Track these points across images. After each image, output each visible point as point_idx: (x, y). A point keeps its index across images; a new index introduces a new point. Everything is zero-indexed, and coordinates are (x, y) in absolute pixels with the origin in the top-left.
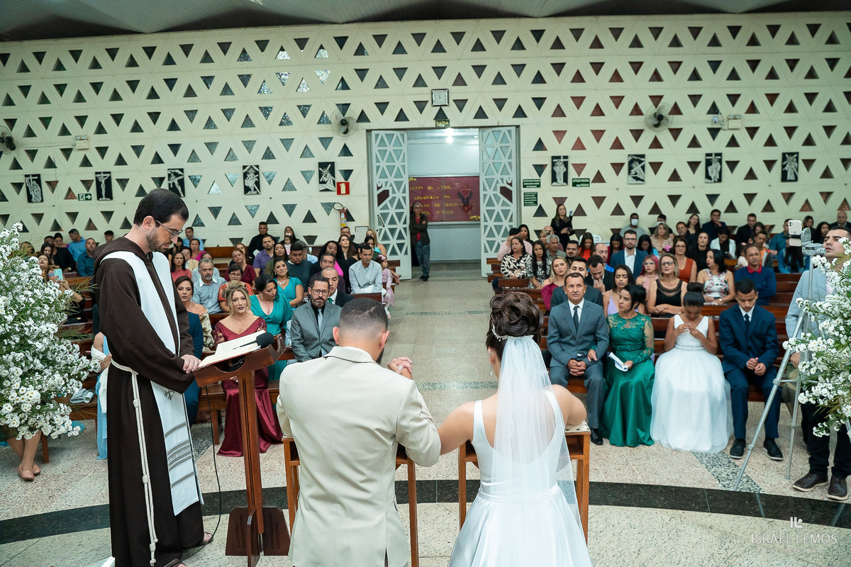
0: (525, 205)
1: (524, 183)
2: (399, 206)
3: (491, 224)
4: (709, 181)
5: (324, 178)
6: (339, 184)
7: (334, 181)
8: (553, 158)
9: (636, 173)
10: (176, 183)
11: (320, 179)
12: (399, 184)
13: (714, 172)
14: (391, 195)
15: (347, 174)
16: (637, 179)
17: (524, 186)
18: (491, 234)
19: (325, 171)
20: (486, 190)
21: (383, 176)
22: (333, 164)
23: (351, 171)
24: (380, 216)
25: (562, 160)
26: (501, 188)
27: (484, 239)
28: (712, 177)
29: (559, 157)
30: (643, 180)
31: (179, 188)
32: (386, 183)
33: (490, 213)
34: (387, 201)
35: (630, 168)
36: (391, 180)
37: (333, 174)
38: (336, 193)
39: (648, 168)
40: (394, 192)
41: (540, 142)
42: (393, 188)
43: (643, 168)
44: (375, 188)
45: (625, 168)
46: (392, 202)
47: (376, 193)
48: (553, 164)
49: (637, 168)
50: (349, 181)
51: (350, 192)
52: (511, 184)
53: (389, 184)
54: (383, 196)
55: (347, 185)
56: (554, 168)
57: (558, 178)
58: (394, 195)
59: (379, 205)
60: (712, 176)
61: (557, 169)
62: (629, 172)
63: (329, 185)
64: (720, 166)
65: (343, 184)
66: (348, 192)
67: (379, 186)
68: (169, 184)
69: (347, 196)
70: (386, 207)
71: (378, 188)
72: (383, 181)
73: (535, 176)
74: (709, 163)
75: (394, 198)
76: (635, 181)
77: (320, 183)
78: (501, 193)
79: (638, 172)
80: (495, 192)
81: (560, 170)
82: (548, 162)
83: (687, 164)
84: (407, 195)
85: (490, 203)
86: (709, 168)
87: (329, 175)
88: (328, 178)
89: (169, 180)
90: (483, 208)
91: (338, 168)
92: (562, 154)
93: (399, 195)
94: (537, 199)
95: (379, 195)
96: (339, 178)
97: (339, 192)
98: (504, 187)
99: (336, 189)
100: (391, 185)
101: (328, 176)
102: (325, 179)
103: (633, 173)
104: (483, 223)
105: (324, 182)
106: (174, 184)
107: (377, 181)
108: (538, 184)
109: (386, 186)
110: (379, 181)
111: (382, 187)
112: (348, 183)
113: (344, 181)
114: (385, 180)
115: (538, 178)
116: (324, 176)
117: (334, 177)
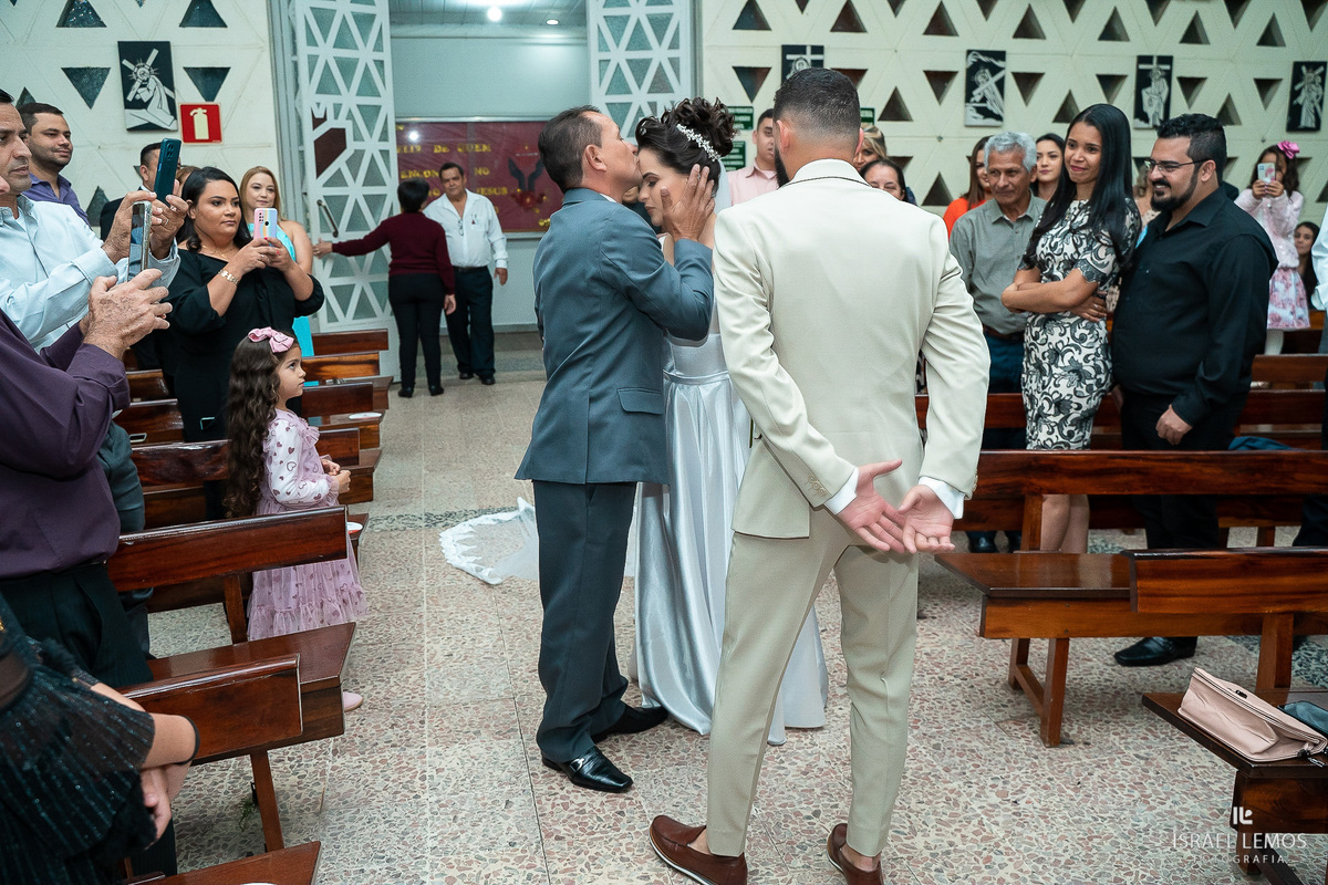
2: (373, 178)
4: (1142, 124)
5: (138, 92)
6: (187, 109)
7: (171, 102)
8: (786, 50)
9: (984, 100)
11: (126, 93)
12: (370, 113)
13: (1155, 102)
14: (351, 146)
15: (212, 78)
16: (986, 113)
19: (141, 71)
21: (326, 86)
22: (164, 48)
23: (225, 71)
24: (324, 203)
25: (809, 57)
28: (1150, 116)
29: (800, 49)
30: (999, 118)
32: (337, 108)
34: (340, 163)
35: (971, 86)
36: (351, 99)
38: (178, 136)
39: (1011, 86)
40: (358, 137)
42: (355, 124)
43: (1000, 85)
44: (308, 123)
45: (958, 85)
46: (354, 164)
47: (311, 135)
48: (787, 67)
49: (987, 84)
50: (216, 102)
51: (224, 134)
53: (343, 113)
54: (330, 146)
55: (213, 114)
58: (359, 146)
59: (319, 172)
60: (1149, 110)
62: (968, 97)
63: (158, 113)
64: (1167, 89)
65: (200, 111)
66: (215, 134)
67: (319, 115)
69: (214, 147)
70: (338, 180)
71: (317, 122)
72: (328, 101)
73: (737, 96)
74: (1143, 80)
75: (359, 155)
76: (980, 120)
77: (128, 105)
79: (989, 96)
82: (775, 62)
83: (1096, 80)
84: (391, 145)
86: (1145, 94)
87: (154, 82)
88: (154, 90)
91: (179, 61)
92: (809, 41)
93: (371, 146)
95: (318, 144)
96: (187, 92)
97: (189, 135)
100: (350, 116)
101: (152, 84)
102: (144, 95)
103: (978, 98)
105: (139, 104)
107: (311, 101)
108: (747, 119)
109: (336, 118)
110: (318, 104)
111: (325, 119)
112: (216, 108)
113: (202, 101)
114: (334, 99)
115: (748, 103)
116: (137, 84)
117: (172, 89)
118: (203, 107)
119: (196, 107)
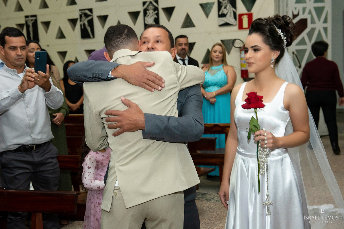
5: (223, 10)
6: (241, 16)
10: (86, 23)
11: (219, 11)
12: (320, 10)
14: (310, 26)
15: (251, 2)
19: (225, 2)
31: (89, 29)
32: (304, 9)
36: (311, 4)
38: (237, 27)
40: (313, 22)
42: (312, 17)
50: (252, 11)
53: (307, 11)
54: (299, 27)
55: (250, 17)
58: (313, 26)
63: (230, 18)
65: (245, 16)
67: (296, 13)
68: (81, 25)
70: (302, 42)
71: (294, 17)
72: (300, 6)
77: (219, 16)
84: (329, 25)
87: (229, 6)
88: (228, 10)
89: (81, 21)
93: (319, 25)
96: (241, 9)
97: (241, 27)
100: (310, 13)
102: (225, 12)
106: (84, 24)
107: (292, 7)
109: (304, 14)
110: (296, 8)
111: (298, 15)
112: (252, 14)
113: (246, 12)
114: (303, 5)
116: (223, 7)
117: (235, 8)
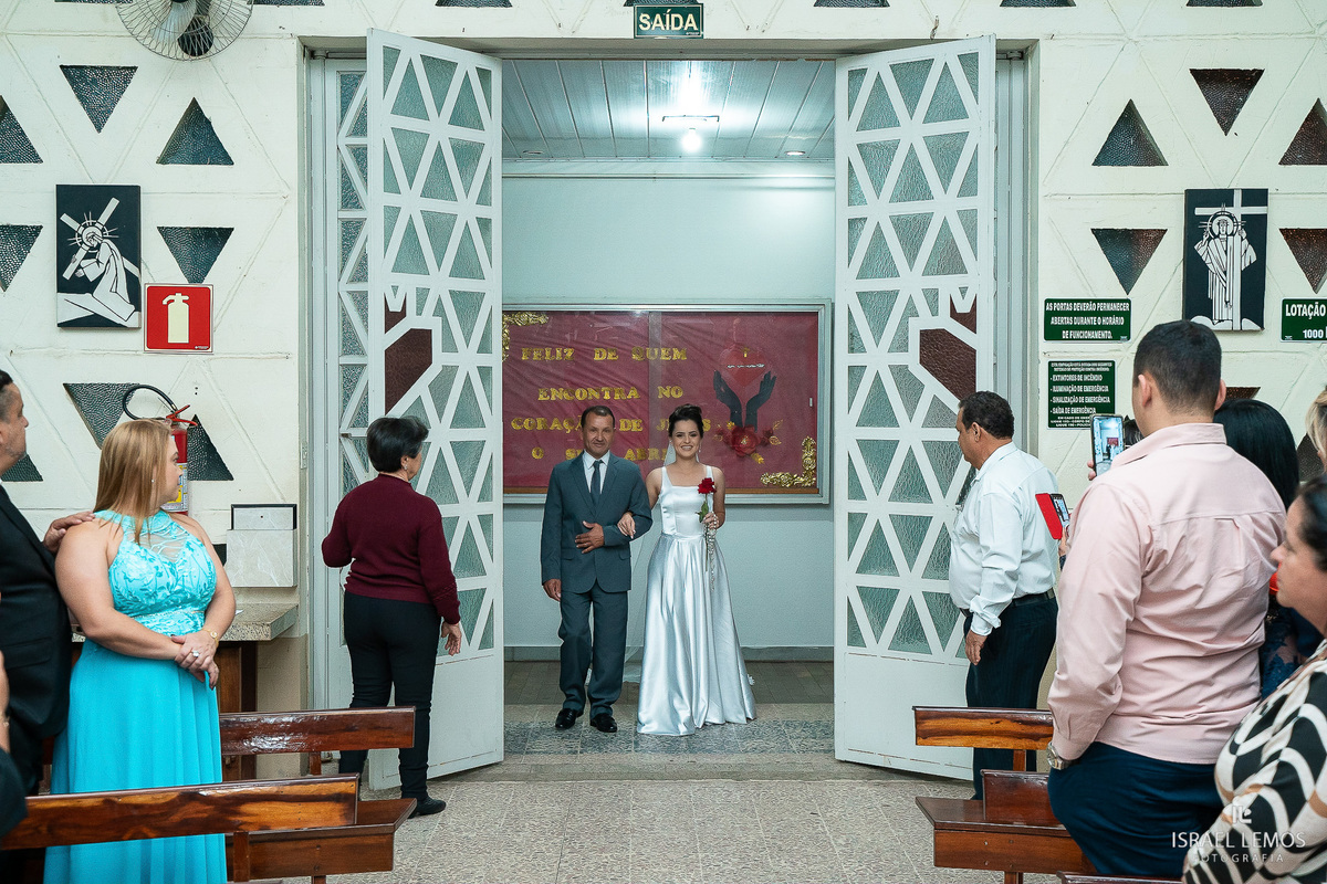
0: (1053, 421)
1: (1048, 315)
2: (467, 413)
3: (880, 507)
5: (81, 265)
6: (159, 293)
7: (133, 283)
8: (1195, 198)
11: (61, 267)
12: (467, 305)
14: (439, 357)
15: (203, 244)
17: (1053, 333)
18: (877, 557)
19: (90, 233)
20: (862, 350)
21: (409, 259)
22: (130, 197)
23: (225, 233)
25: (1238, 210)
26: (924, 334)
27: (848, 581)
29: (1222, 197)
32: (422, 294)
33: (878, 453)
34: (421, 388)
36: (441, 282)
37: (129, 244)
38: (139, 339)
40: (450, 346)
41: (1130, 118)
44: (378, 320)
46: (440, 391)
47: (378, 342)
48: (1195, 230)
50: (207, 282)
51: (217, 336)
52: (969, 320)
56: (1201, 249)
57: (1216, 294)
58: (449, 360)
61: (1210, 252)
63: (110, 300)
65: (179, 297)
66: (200, 336)
67: (395, 307)
69: (194, 359)
71: (392, 319)
72: (409, 283)
73: (1100, 281)
75: (449, 373)
77: (64, 286)
78: (925, 361)
80: (899, 359)
81: (1227, 255)
82: (1172, 220)
84: (495, 359)
85: (878, 411)
87: (107, 250)
88: (108, 264)
90: (846, 432)
91: (152, 218)
92: (1239, 182)
93: (466, 359)
94: (1111, 394)
95: (390, 354)
96: (160, 266)
97: (157, 337)
98: (942, 335)
99: (139, 319)
100: (439, 310)
101: (104, 254)
102: (91, 271)
104: (844, 505)
105: (84, 286)
107: (385, 283)
108: (1120, 321)
109: (419, 313)
110: (395, 289)
111: (402, 314)
112: (206, 292)
113: (182, 281)
114: (419, 280)
115: (1122, 294)
116: (81, 253)
117: (137, 261)
118: (183, 290)
119: (173, 290)
